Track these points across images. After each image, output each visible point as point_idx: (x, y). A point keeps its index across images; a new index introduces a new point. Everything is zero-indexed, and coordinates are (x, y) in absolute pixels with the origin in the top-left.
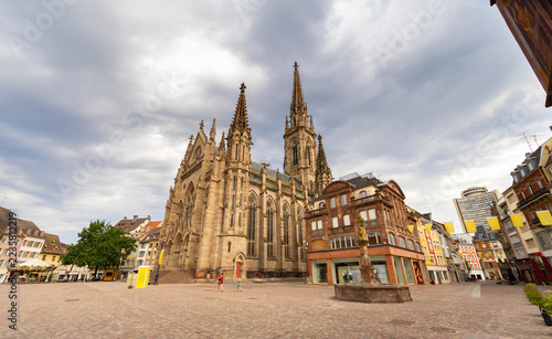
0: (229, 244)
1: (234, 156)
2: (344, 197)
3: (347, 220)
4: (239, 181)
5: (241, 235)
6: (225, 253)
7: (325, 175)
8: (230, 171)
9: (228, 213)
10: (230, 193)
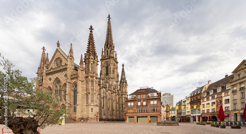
0: (92, 109)
1: (91, 69)
2: (145, 95)
3: (144, 103)
4: (95, 82)
5: (97, 106)
6: (90, 112)
7: (125, 83)
8: (89, 77)
9: (90, 96)
10: (90, 87)
